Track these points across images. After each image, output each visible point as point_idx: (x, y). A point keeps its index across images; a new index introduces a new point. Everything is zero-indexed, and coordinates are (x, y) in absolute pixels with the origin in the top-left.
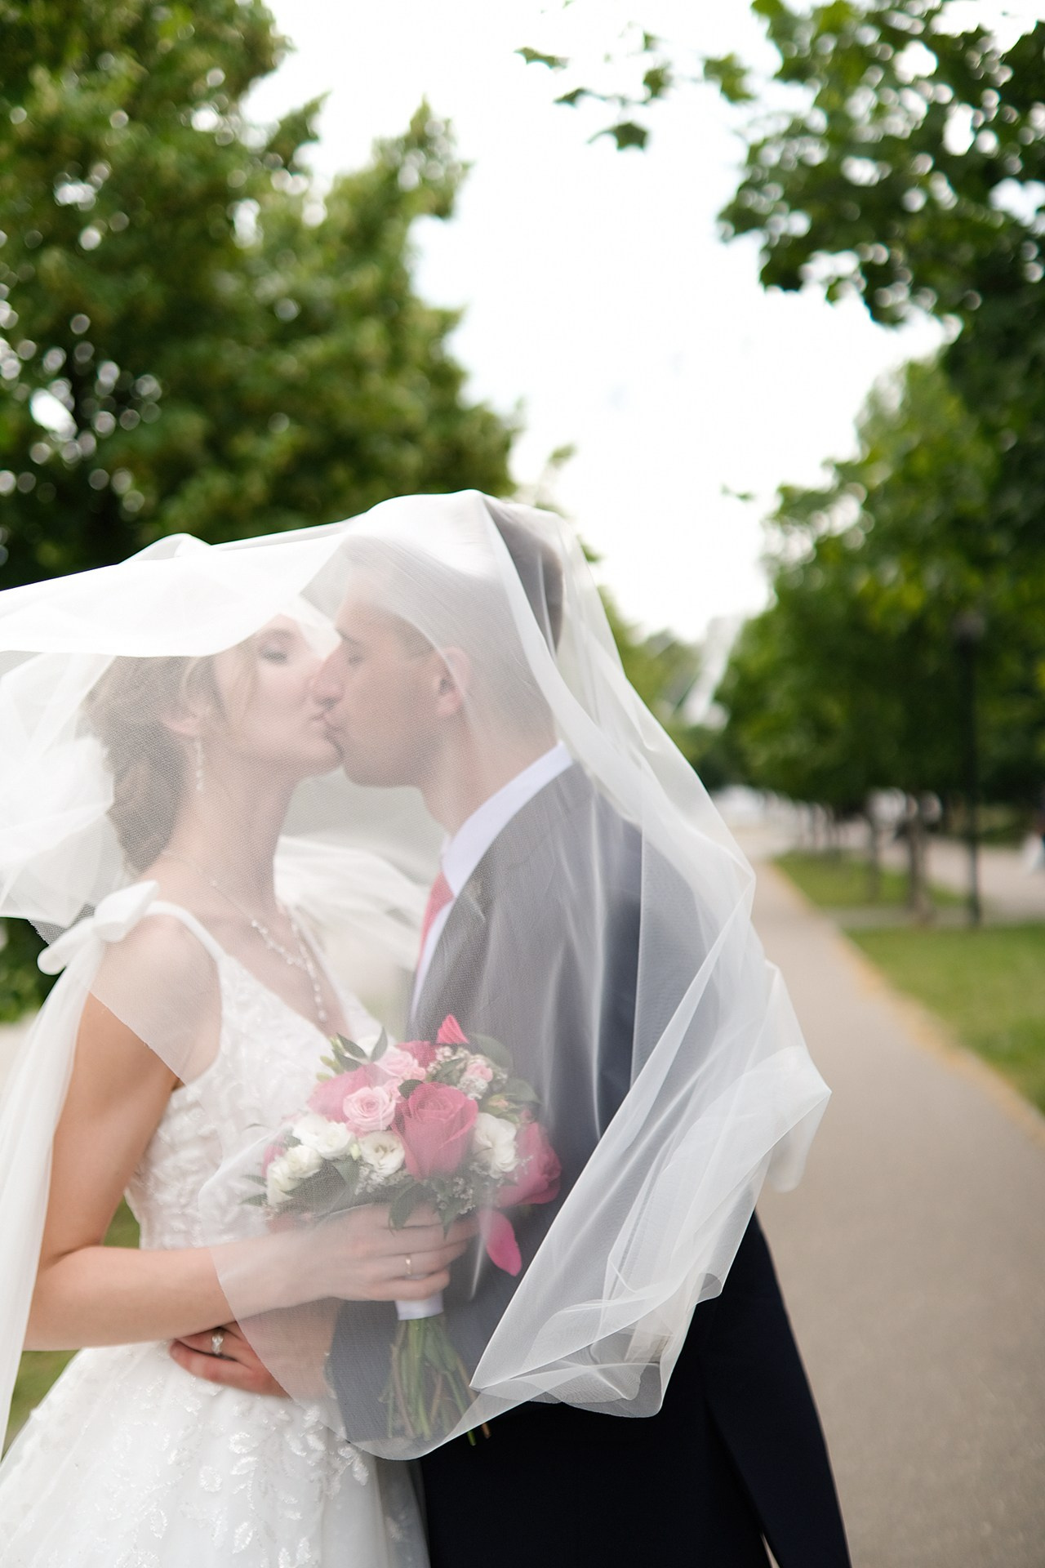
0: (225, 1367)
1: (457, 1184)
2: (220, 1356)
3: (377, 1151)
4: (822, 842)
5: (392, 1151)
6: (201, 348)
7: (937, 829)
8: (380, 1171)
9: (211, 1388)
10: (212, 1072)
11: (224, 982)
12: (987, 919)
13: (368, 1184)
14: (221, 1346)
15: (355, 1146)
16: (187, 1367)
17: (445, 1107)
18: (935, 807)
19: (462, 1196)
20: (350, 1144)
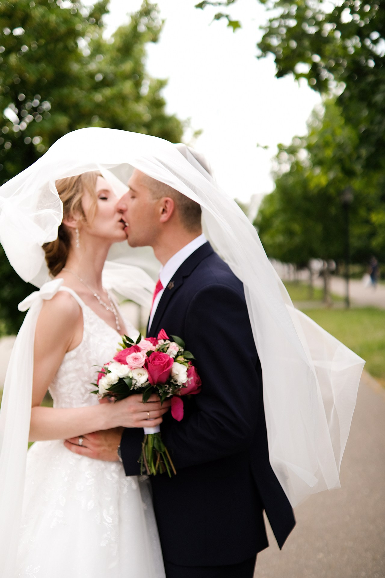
0: (83, 450)
1: (166, 387)
2: (82, 446)
3: (138, 375)
4: (292, 277)
5: (144, 375)
6: (65, 91)
7: (334, 273)
8: (139, 382)
9: (78, 456)
10: (80, 347)
11: (85, 315)
12: (352, 306)
13: (135, 387)
14: (83, 442)
15: (131, 373)
16: (70, 449)
17: (162, 360)
18: (333, 265)
19: (168, 391)
20: (129, 372)
